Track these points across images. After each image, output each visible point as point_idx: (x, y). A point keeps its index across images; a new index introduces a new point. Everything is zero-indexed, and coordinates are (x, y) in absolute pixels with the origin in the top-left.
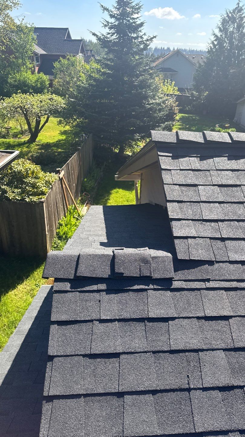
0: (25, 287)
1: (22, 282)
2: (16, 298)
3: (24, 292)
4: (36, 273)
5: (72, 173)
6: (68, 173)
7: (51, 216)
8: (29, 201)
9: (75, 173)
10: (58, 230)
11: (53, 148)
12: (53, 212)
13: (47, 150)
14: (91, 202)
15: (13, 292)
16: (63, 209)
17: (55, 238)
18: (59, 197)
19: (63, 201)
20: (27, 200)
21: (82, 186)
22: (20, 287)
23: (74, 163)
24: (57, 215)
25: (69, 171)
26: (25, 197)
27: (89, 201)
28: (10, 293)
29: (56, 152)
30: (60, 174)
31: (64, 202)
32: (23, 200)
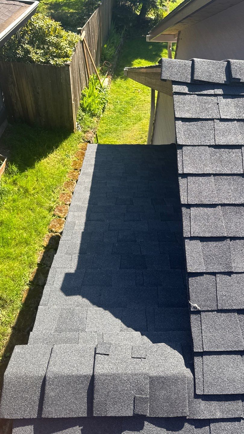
0: (56, 156)
1: (52, 152)
2: (49, 166)
3: (55, 161)
4: (64, 144)
5: (92, 35)
6: (89, 34)
7: (76, 84)
8: (53, 64)
9: (96, 36)
10: (81, 102)
11: (64, 8)
12: (77, 80)
13: (57, 10)
14: (112, 73)
15: (45, 160)
16: (85, 78)
17: (79, 109)
18: (81, 62)
19: (85, 69)
20: (52, 62)
21: (102, 54)
22: (51, 156)
23: (94, 22)
24: (80, 84)
25: (90, 33)
26: (49, 59)
27: (110, 71)
28: (42, 161)
29: (68, 13)
30: (81, 35)
31: (86, 71)
32: (48, 62)
